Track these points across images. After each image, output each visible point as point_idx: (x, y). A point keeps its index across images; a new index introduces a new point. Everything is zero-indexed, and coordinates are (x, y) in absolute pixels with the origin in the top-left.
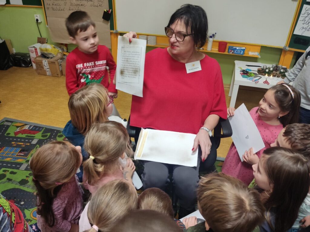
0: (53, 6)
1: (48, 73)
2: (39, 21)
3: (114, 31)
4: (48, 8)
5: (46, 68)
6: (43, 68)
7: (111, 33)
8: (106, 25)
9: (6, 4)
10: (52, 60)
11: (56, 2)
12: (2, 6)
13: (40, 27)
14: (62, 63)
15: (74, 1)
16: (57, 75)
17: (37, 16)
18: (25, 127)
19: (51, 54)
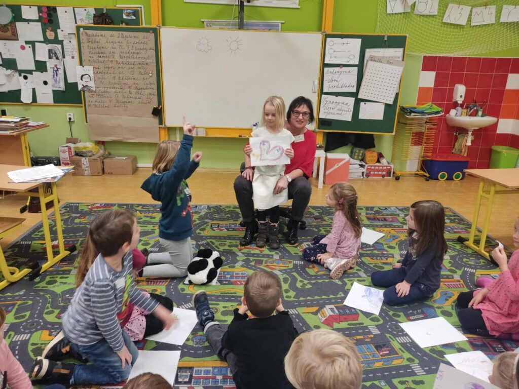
0: (96, 103)
1: (86, 173)
2: (72, 120)
3: (163, 126)
4: (90, 105)
5: (85, 166)
6: (81, 166)
7: (159, 128)
8: (156, 120)
9: (32, 103)
10: (93, 157)
11: (100, 99)
12: (27, 104)
13: (73, 126)
14: (105, 160)
15: (120, 98)
16: (99, 173)
17: (70, 115)
18: (96, 205)
19: (91, 151)
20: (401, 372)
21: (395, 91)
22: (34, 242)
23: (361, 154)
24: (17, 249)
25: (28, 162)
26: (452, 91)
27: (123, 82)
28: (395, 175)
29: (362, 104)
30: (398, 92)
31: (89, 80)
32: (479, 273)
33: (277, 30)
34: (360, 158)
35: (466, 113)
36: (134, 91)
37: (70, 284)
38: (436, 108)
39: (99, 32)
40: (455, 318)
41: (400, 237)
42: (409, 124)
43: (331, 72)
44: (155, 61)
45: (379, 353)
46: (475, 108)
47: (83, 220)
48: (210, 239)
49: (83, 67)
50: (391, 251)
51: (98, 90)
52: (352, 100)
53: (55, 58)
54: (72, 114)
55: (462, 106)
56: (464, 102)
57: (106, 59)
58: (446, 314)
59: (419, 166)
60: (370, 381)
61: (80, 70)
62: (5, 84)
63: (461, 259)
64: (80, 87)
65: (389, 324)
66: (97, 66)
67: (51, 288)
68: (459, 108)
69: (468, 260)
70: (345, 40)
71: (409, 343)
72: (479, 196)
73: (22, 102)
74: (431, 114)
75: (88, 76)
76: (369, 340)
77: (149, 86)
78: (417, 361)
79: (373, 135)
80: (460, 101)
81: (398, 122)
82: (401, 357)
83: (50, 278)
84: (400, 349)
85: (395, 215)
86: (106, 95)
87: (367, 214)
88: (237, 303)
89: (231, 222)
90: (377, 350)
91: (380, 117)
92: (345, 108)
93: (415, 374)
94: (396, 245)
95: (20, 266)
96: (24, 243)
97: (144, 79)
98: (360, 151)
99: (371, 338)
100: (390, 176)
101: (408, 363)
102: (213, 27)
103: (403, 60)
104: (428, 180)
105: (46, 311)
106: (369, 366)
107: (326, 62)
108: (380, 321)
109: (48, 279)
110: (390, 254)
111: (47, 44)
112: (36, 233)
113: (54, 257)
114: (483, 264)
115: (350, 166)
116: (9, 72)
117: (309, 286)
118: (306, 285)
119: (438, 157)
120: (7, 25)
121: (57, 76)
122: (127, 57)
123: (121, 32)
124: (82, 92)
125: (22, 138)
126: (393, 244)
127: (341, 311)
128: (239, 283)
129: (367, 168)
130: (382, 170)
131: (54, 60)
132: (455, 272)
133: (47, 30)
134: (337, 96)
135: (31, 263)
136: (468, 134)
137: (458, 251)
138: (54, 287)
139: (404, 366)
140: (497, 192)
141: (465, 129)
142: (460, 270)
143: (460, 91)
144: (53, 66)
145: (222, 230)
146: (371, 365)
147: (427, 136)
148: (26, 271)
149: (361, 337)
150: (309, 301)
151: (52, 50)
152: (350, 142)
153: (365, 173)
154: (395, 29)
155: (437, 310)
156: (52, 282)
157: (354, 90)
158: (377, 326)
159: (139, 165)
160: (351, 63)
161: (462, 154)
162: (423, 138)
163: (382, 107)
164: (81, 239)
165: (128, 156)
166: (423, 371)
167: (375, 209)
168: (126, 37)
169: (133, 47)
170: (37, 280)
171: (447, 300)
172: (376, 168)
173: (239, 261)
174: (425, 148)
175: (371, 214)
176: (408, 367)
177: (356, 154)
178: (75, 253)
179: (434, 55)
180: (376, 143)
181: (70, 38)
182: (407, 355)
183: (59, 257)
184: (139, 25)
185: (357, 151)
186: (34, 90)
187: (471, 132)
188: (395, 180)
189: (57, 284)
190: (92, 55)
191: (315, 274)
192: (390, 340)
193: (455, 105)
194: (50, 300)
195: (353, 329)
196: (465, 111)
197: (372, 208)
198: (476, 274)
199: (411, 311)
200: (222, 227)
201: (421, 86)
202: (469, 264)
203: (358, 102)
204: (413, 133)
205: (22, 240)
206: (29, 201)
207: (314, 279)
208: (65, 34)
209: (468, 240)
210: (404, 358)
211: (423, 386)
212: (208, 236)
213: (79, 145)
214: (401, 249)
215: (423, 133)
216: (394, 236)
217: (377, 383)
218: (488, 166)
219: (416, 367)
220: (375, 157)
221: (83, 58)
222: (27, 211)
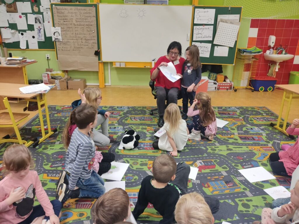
0: (62, 48)
1: (58, 89)
2: (49, 58)
3: (101, 61)
4: (59, 50)
5: (58, 85)
7: (99, 62)
8: (96, 58)
9: (26, 49)
10: (62, 80)
11: (65, 46)
12: (23, 50)
13: (50, 62)
14: (68, 81)
15: (76, 46)
16: (65, 89)
17: (48, 55)
18: (65, 107)
19: (60, 76)
20: (239, 195)
21: (236, 39)
22: (33, 127)
23: (214, 77)
24: (24, 131)
25: (27, 83)
26: (267, 40)
27: (78, 36)
28: (234, 89)
29: (216, 47)
30: (236, 40)
31: (58, 35)
32: (282, 143)
33: (166, 4)
34: (214, 79)
35: (275, 53)
36: (84, 41)
37: (56, 149)
38: (258, 50)
39: (64, 7)
40: (269, 167)
41: (237, 124)
42: (243, 59)
43: (197, 29)
44: (96, 23)
45: (228, 185)
46: (281, 49)
47: (59, 115)
48: (130, 125)
49: (55, 27)
50: (233, 131)
51: (63, 41)
52: (210, 45)
53: (39, 22)
54: (49, 55)
55: (273, 48)
56: (274, 46)
57: (68, 23)
58: (264, 165)
59: (248, 83)
60: (223, 200)
61: (53, 30)
62: (11, 38)
63: (272, 135)
64: (53, 39)
65: (233, 170)
66: (63, 27)
67: (45, 151)
68: (272, 50)
69: (276, 136)
70: (206, 10)
71: (244, 180)
72: (283, 100)
73: (21, 48)
74: (255, 53)
75: (58, 33)
76: (221, 179)
77: (92, 38)
78: (248, 190)
79: (221, 65)
80: (272, 45)
81: (237, 58)
82: (240, 188)
83: (44, 146)
84: (239, 183)
85: (234, 111)
86: (68, 43)
87: (218, 111)
88: (148, 159)
89: (142, 116)
90: (226, 184)
91: (226, 55)
92: (205, 49)
93: (247, 196)
94: (236, 128)
95: (27, 140)
96: (27, 127)
97: (89, 34)
98: (214, 75)
99: (223, 178)
100: (231, 89)
101: (243, 191)
102: (129, 3)
103: (240, 21)
104: (253, 92)
105: (44, 164)
106: (222, 192)
107: (195, 23)
108: (227, 168)
109: (43, 147)
110: (232, 133)
111: (34, 15)
112: (34, 122)
113: (46, 135)
114: (284, 138)
115: (209, 83)
116: (13, 31)
117: (187, 150)
118: (186, 150)
119: (259, 78)
120: (11, 4)
121: (40, 33)
122: (80, 21)
123: (76, 7)
124: (55, 42)
125: (23, 69)
126: (234, 127)
127: (206, 163)
128: (148, 149)
129: (218, 85)
130: (227, 86)
131: (38, 24)
132: (269, 142)
133: (34, 6)
134: (201, 43)
135: (33, 139)
136: (276, 64)
137: (271, 131)
138: (47, 151)
139: (241, 192)
140: (293, 98)
141: (275, 62)
142: (272, 141)
143: (272, 39)
144: (38, 27)
145: (137, 120)
146: (223, 192)
147: (253, 66)
148: (31, 142)
149: (217, 177)
150: (187, 158)
151: (37, 18)
152: (208, 70)
153: (217, 88)
154: (235, 3)
155: (259, 163)
156: (46, 148)
157: (211, 39)
158: (226, 171)
159: (87, 84)
160: (209, 23)
161: (273, 76)
162: (250, 67)
163: (227, 49)
164: (59, 125)
165: (81, 79)
166: (251, 195)
167: (223, 108)
168: (79, 10)
169: (83, 15)
170: (37, 147)
171: (264, 157)
172: (224, 84)
173: (148, 137)
174: (252, 72)
175: (221, 111)
176: (244, 193)
177: (212, 77)
178: (57, 132)
179: (258, 19)
180: (223, 70)
181: (47, 11)
182: (243, 186)
183: (48, 135)
184: (87, 3)
185: (212, 75)
186: (27, 41)
187: (278, 64)
188: (234, 92)
189: (49, 149)
190: (60, 21)
191: (190, 144)
192: (234, 179)
193: (269, 48)
194: (46, 158)
195: (213, 173)
196: (275, 51)
197: (221, 108)
198: (281, 143)
200: (137, 118)
201: (250, 37)
202: (276, 138)
203: (213, 46)
204: (245, 64)
205: (26, 126)
206: (28, 104)
207: (190, 147)
208: (44, 9)
209: (276, 125)
210: (241, 188)
211: (252, 202)
212: (130, 123)
213: (54, 73)
214: (238, 130)
215: (251, 64)
216: (234, 123)
217: (226, 201)
218: (287, 83)
219: (248, 192)
220: (223, 78)
221: (55, 22)
222: (27, 110)
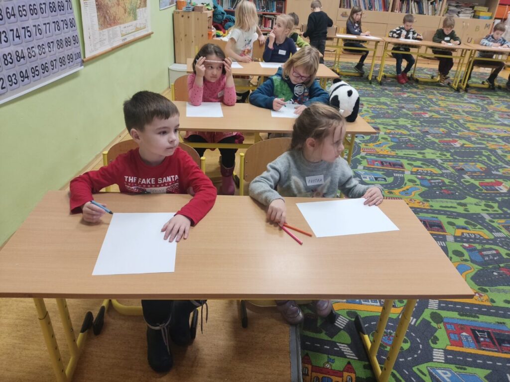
78: (487, 221)
155: (468, 259)
166: (482, 215)
182: (495, 225)
199: (495, 258)
219: (487, 218)
